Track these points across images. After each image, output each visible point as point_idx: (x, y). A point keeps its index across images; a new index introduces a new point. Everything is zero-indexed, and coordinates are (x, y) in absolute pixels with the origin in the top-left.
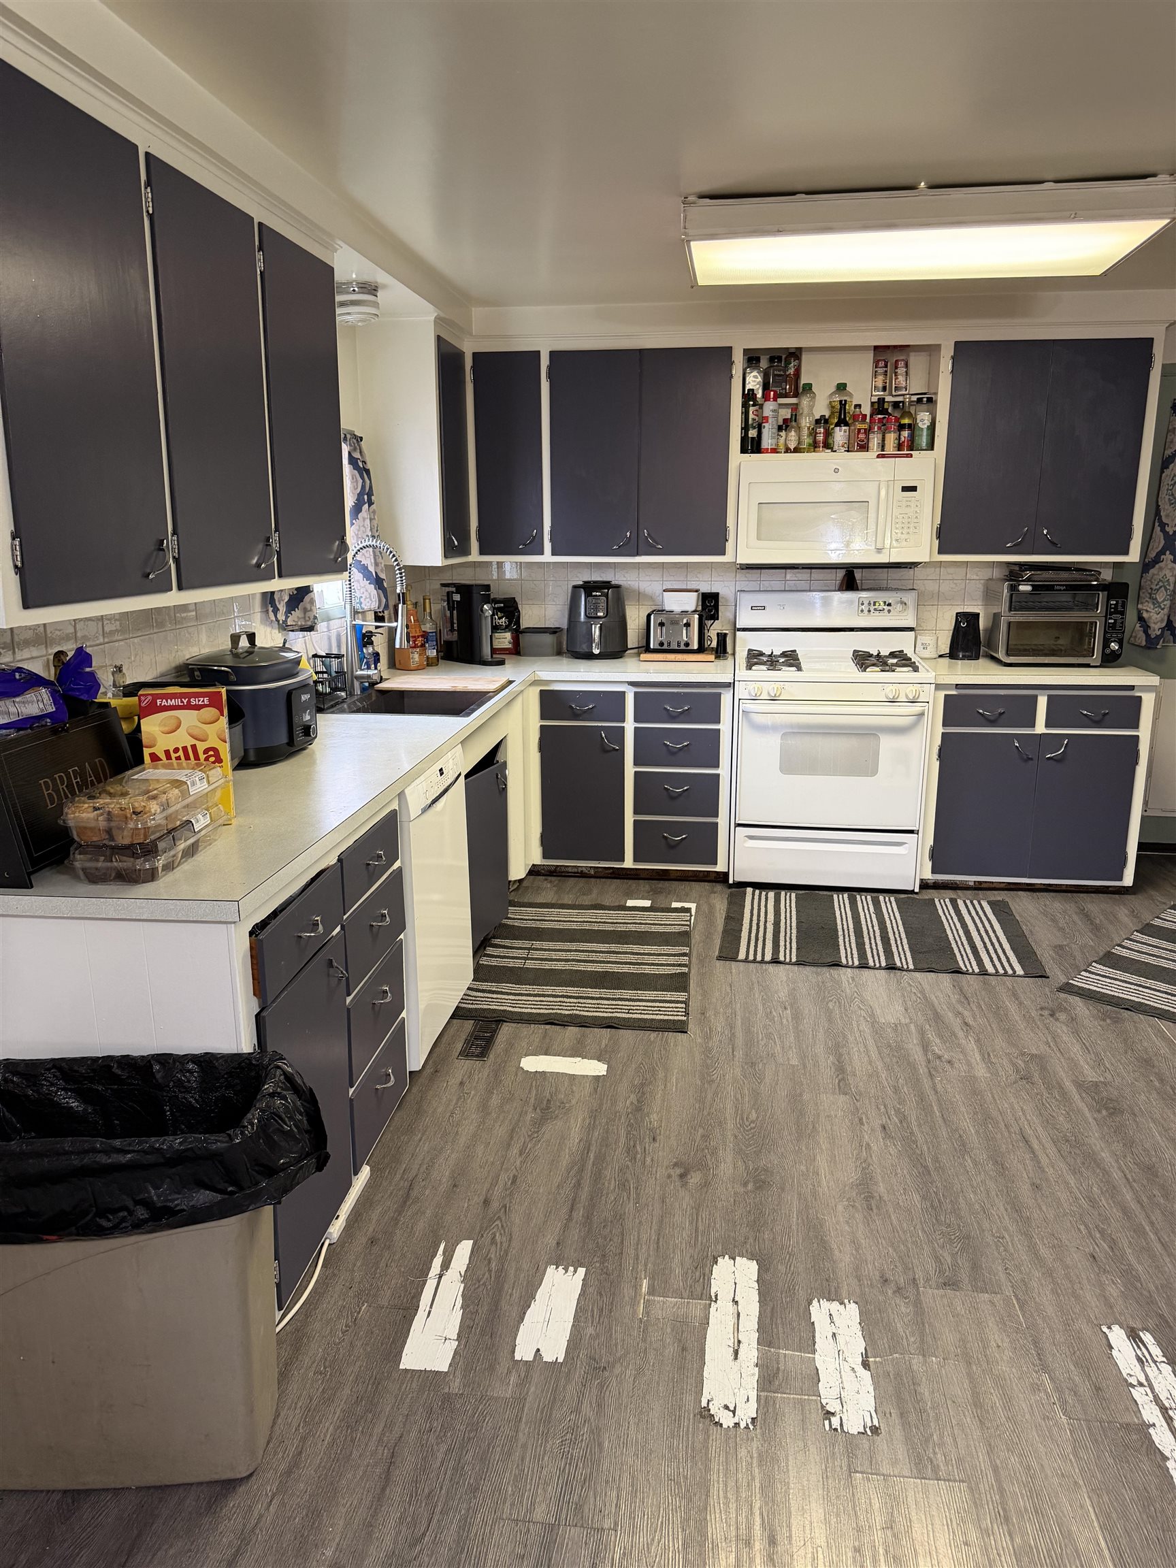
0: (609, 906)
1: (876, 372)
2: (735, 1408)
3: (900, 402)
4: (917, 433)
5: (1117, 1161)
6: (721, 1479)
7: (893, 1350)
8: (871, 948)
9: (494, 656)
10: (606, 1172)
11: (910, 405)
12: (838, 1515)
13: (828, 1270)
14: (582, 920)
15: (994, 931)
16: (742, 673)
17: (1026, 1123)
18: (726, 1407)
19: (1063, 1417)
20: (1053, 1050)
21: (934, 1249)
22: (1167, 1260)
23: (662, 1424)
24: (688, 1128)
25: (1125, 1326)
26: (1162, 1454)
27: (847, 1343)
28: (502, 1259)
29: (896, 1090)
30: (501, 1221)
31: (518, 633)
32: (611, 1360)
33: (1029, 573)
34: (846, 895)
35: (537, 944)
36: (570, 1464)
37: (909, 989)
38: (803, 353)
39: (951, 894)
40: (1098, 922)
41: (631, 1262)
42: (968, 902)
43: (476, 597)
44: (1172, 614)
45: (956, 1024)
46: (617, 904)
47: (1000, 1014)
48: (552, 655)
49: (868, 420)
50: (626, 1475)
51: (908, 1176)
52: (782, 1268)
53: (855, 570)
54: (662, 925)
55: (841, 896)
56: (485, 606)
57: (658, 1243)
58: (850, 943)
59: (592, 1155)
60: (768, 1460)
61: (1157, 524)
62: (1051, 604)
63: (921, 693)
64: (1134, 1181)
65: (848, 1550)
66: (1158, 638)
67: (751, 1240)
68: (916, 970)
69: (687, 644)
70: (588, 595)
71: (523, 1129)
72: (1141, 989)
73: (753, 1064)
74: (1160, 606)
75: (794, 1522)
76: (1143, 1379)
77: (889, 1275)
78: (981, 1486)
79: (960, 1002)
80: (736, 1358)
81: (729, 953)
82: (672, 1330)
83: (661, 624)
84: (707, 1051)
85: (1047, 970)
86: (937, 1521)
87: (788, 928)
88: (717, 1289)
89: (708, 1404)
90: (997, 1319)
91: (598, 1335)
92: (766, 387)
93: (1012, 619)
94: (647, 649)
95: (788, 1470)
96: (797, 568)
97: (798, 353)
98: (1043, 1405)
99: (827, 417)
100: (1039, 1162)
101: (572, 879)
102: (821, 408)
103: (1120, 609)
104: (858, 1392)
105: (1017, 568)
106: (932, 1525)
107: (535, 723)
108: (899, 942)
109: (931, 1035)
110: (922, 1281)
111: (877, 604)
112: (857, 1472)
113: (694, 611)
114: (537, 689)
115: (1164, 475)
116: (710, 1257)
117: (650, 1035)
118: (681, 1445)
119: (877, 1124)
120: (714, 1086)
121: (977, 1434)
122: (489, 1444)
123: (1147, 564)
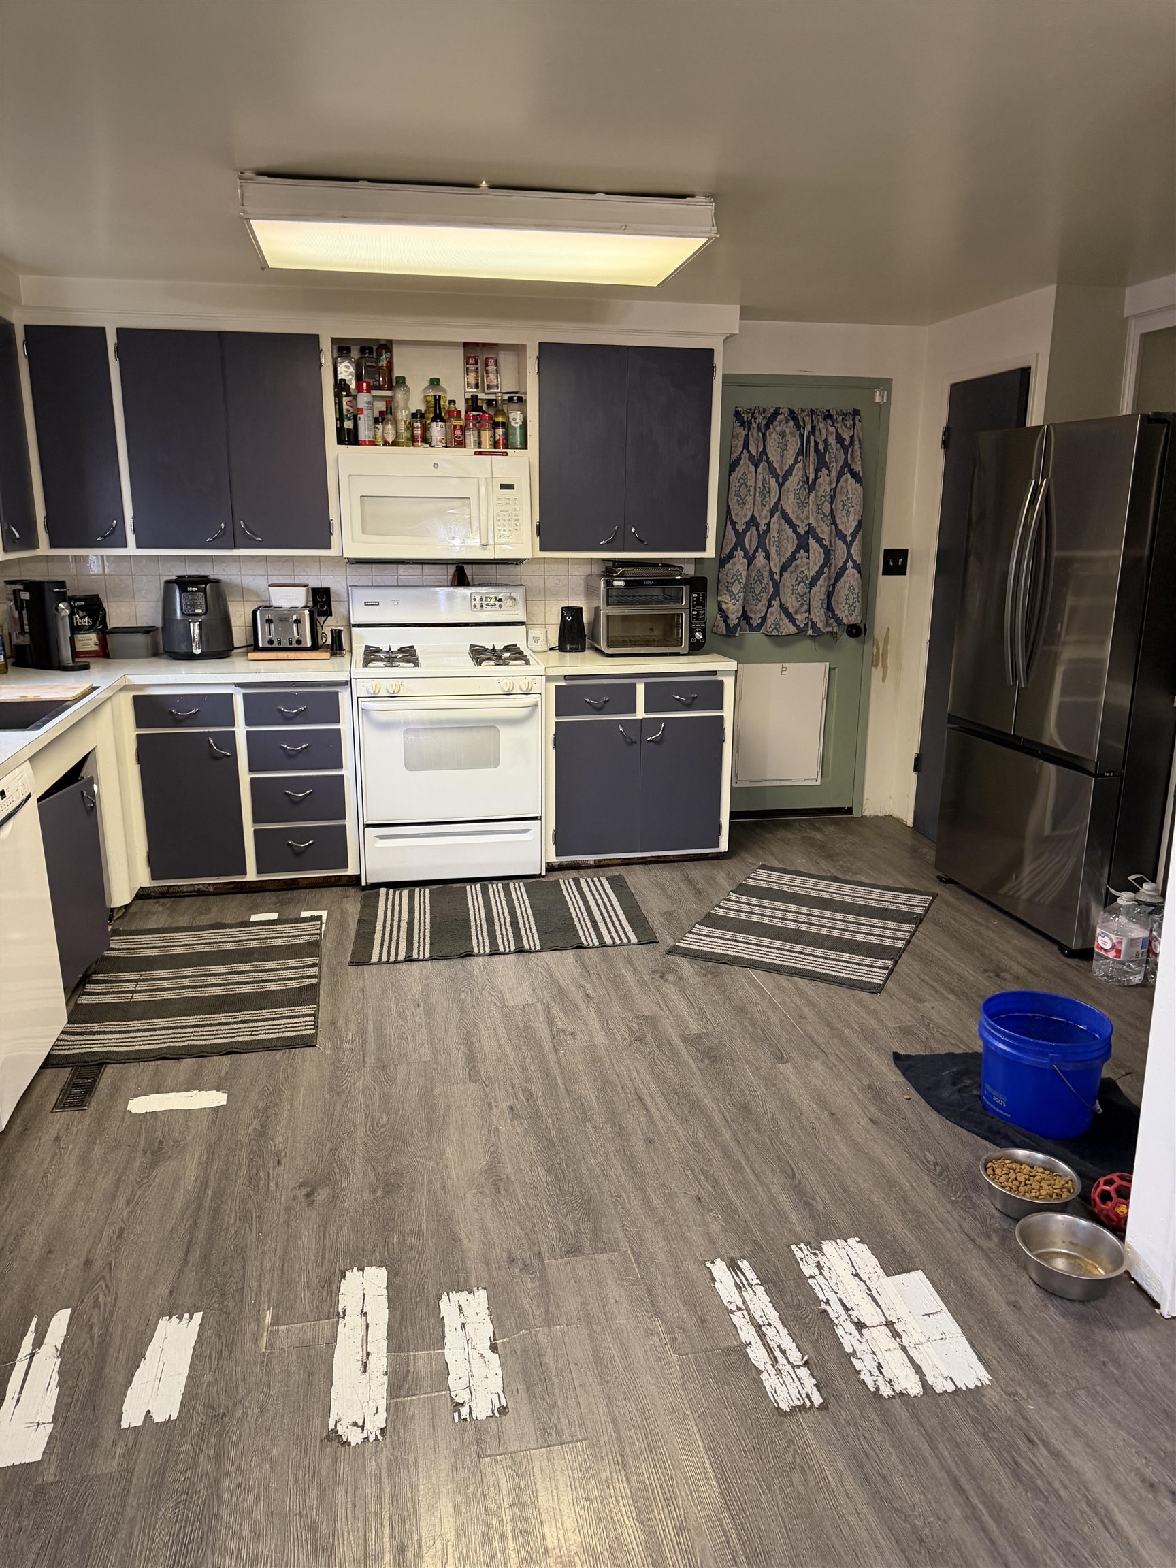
0: (230, 924)
1: (467, 368)
2: (364, 1423)
3: (493, 400)
4: (510, 431)
5: (718, 1105)
6: (349, 1500)
7: (519, 1327)
8: (502, 934)
9: (77, 660)
10: (226, 1207)
11: (502, 404)
12: (467, 1505)
13: (457, 1261)
14: (199, 942)
15: (612, 905)
16: (359, 670)
17: (640, 1082)
18: (355, 1424)
19: (673, 1355)
20: (663, 1010)
21: (558, 1220)
22: (760, 1189)
23: (286, 1458)
24: (315, 1144)
25: (726, 1259)
26: (757, 1368)
27: (475, 1331)
28: (106, 1323)
29: (524, 1069)
30: (105, 1280)
31: (105, 634)
32: (231, 1404)
33: (621, 569)
34: (478, 886)
35: (147, 974)
36: (185, 1527)
37: (536, 969)
38: (394, 346)
39: (574, 874)
40: (700, 886)
41: (253, 1295)
42: (589, 880)
43: (48, 596)
44: (746, 605)
45: (577, 996)
46: (239, 921)
47: (616, 981)
48: (147, 657)
49: (463, 416)
50: (247, 1523)
51: (533, 1153)
52: (411, 1269)
53: (465, 566)
54: (290, 937)
55: (473, 887)
56: (61, 605)
57: (282, 1269)
58: (482, 932)
59: (210, 1192)
60: (396, 1468)
61: (728, 523)
62: (644, 599)
63: (534, 685)
64: (733, 1121)
65: (477, 1537)
66: (736, 626)
67: (380, 1247)
68: (543, 950)
69: (299, 642)
70: (183, 590)
71: (131, 1176)
72: (735, 943)
73: (384, 1068)
74: (735, 598)
75: (423, 1524)
76: (741, 1304)
77: (516, 1254)
78: (601, 1439)
79: (582, 975)
80: (365, 1371)
81: (361, 958)
82: (298, 1357)
83: (269, 621)
84: (336, 1062)
85: (658, 936)
86: (561, 1485)
87: (422, 924)
88: (345, 1304)
89: (336, 1425)
90: (615, 1276)
91: (216, 1381)
92: (359, 378)
93: (610, 613)
94: (256, 648)
95: (417, 1472)
96: (408, 563)
97: (388, 345)
98: (656, 1347)
99: (423, 412)
100: (651, 1117)
101: (187, 898)
102: (416, 403)
103: (701, 601)
104: (487, 1377)
105: (611, 564)
106: (557, 1489)
107: (129, 732)
108: (527, 925)
109: (556, 1011)
110: (547, 1254)
111: (489, 600)
112: (486, 1456)
113: (304, 607)
114: (131, 694)
115: (731, 477)
116: (338, 1273)
117: (275, 1055)
118: (307, 1475)
119: (504, 1106)
120: (344, 1096)
121: (598, 1389)
122: (91, 1528)
123: (723, 559)
